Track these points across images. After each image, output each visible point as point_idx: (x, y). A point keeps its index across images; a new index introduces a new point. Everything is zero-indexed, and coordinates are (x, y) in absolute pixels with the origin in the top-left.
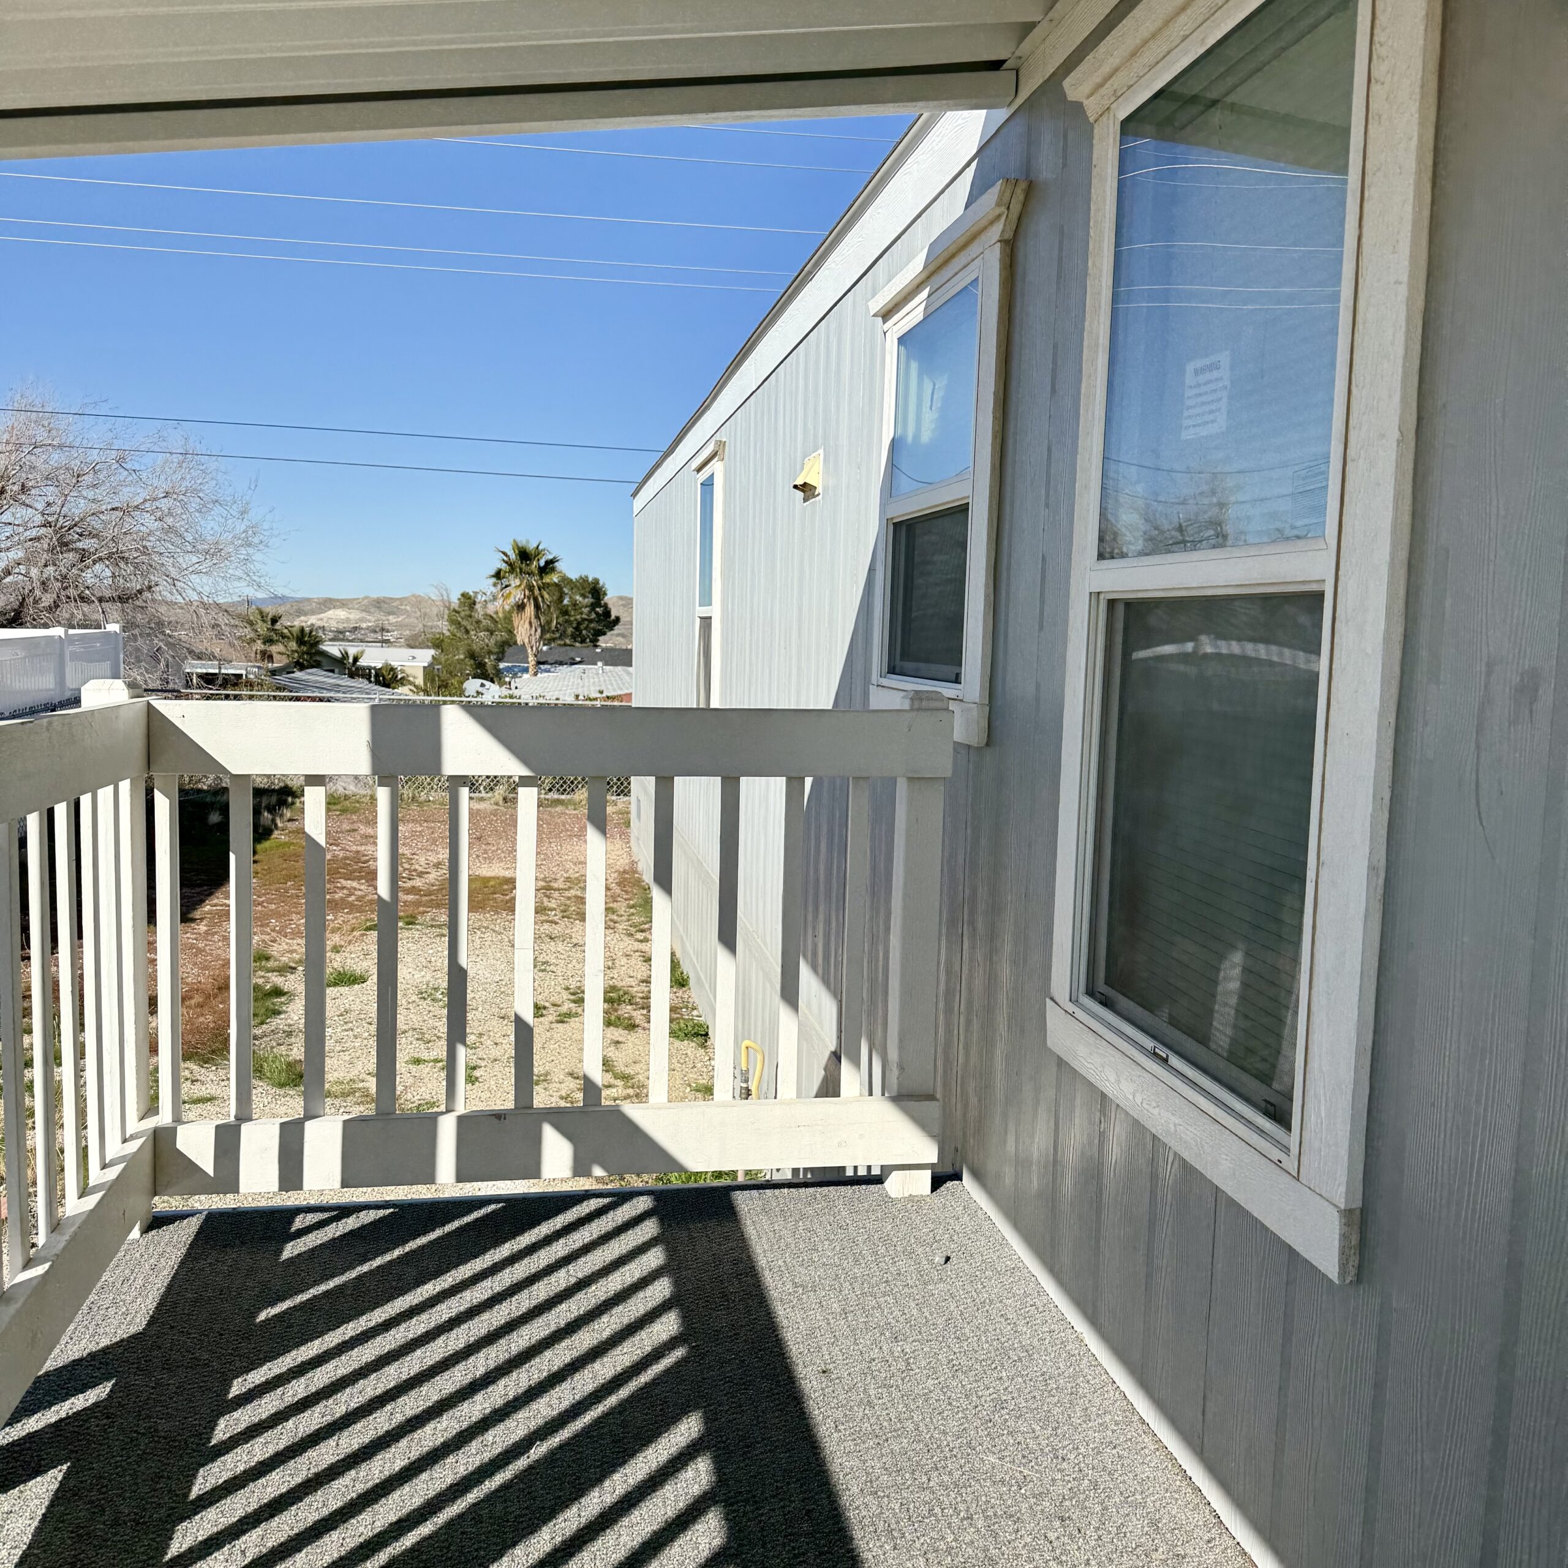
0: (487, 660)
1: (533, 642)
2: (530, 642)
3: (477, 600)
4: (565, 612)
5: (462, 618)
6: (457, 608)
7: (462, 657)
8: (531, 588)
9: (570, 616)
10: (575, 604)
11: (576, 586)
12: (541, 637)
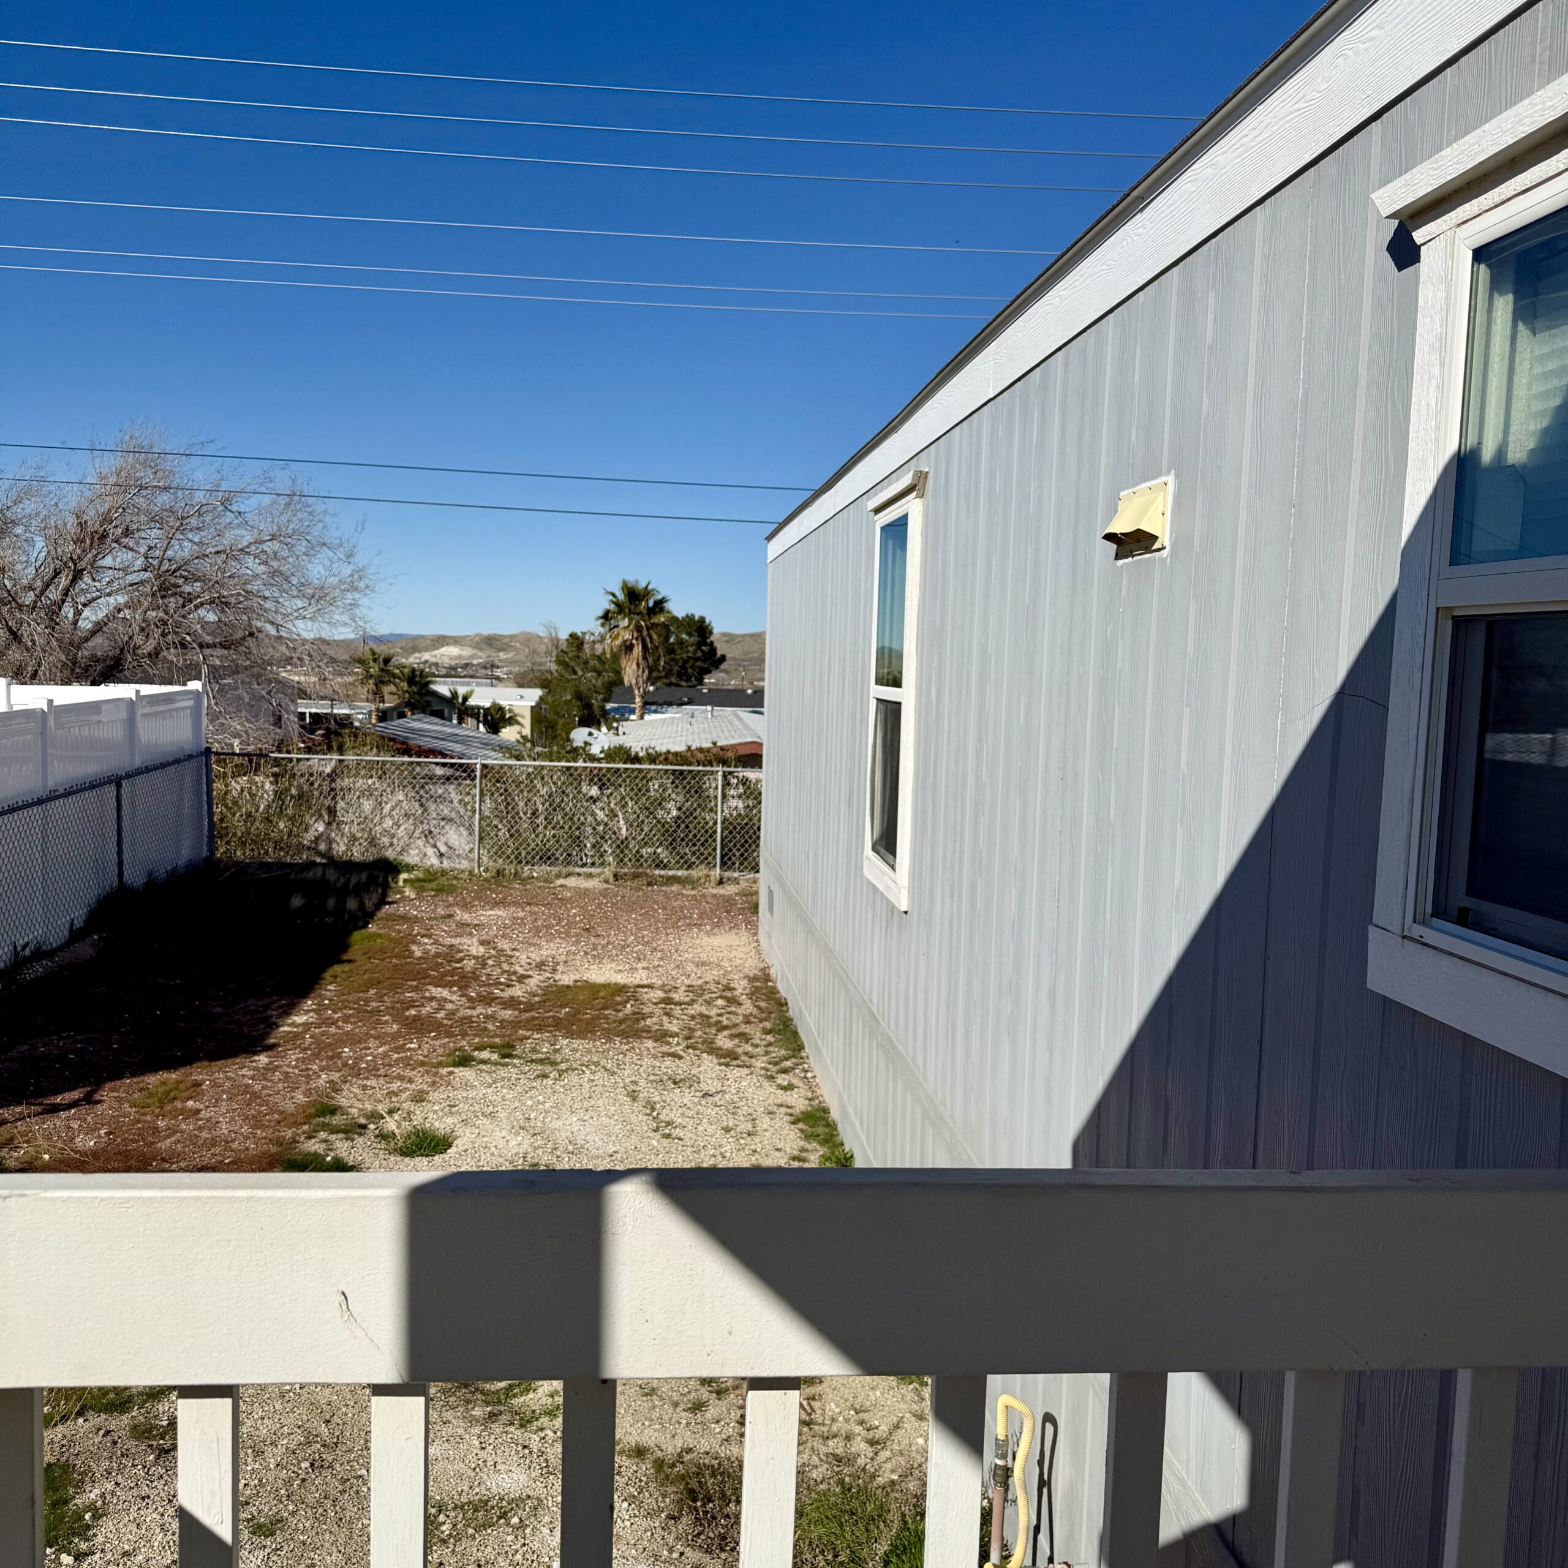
0: (593, 701)
1: (640, 683)
2: (637, 683)
3: (586, 641)
4: (671, 651)
5: (570, 659)
6: (565, 649)
7: (569, 697)
8: (639, 629)
9: (676, 654)
10: (681, 642)
11: (682, 624)
12: (648, 679)
